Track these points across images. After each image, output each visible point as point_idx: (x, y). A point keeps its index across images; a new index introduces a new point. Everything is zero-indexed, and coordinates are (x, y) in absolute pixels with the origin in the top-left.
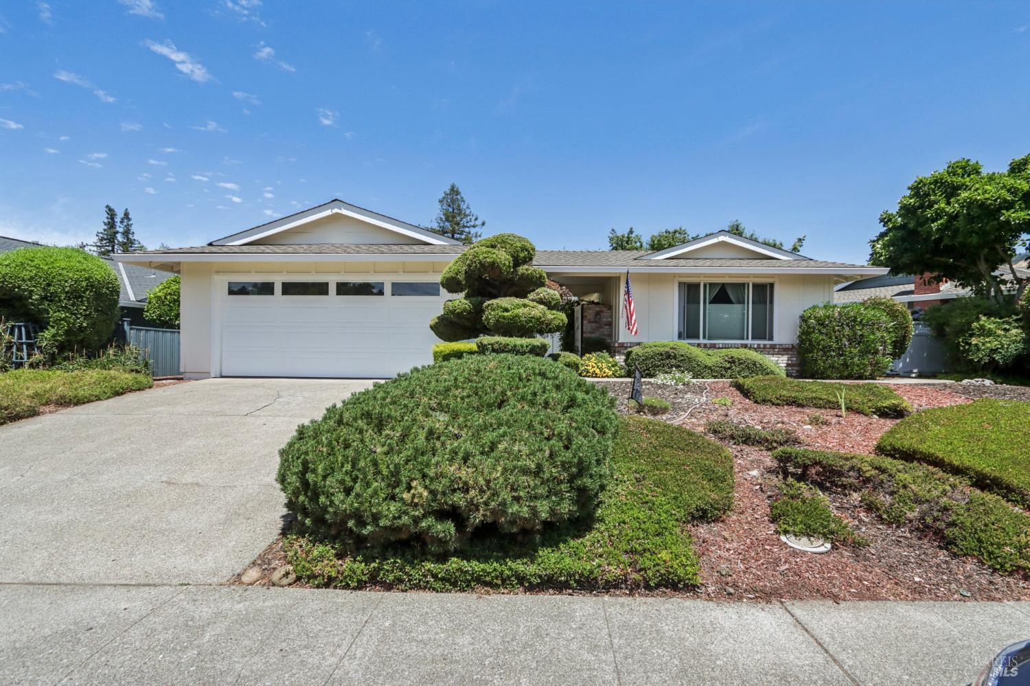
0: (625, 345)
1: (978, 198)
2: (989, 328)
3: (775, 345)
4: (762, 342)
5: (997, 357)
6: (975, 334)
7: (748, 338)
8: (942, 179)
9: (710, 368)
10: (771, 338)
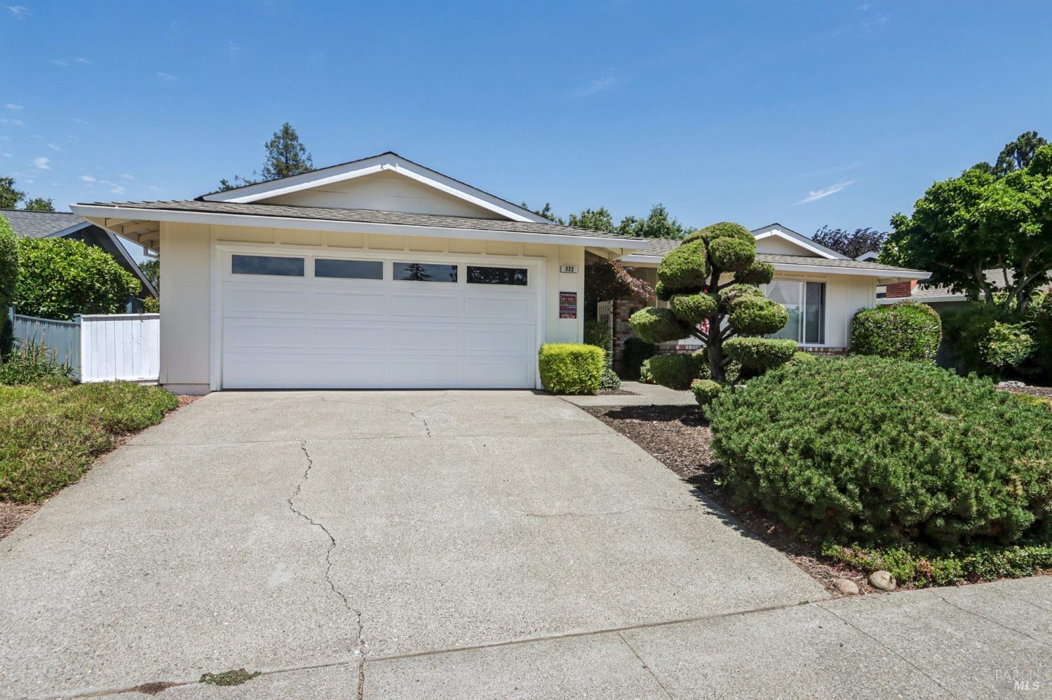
0: (687, 348)
1: (1000, 209)
2: (1004, 333)
3: (828, 348)
4: (817, 345)
5: (1010, 361)
6: (992, 338)
7: (802, 341)
8: (961, 187)
10: (822, 342)
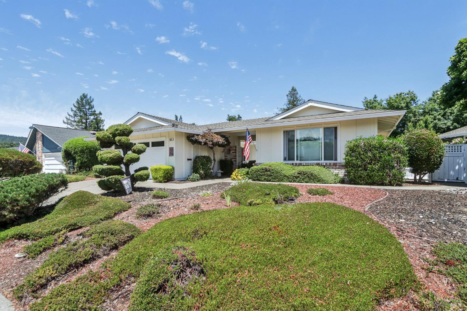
3: (337, 163)
4: (332, 162)
7: (321, 160)
9: (287, 177)
10: (336, 159)
